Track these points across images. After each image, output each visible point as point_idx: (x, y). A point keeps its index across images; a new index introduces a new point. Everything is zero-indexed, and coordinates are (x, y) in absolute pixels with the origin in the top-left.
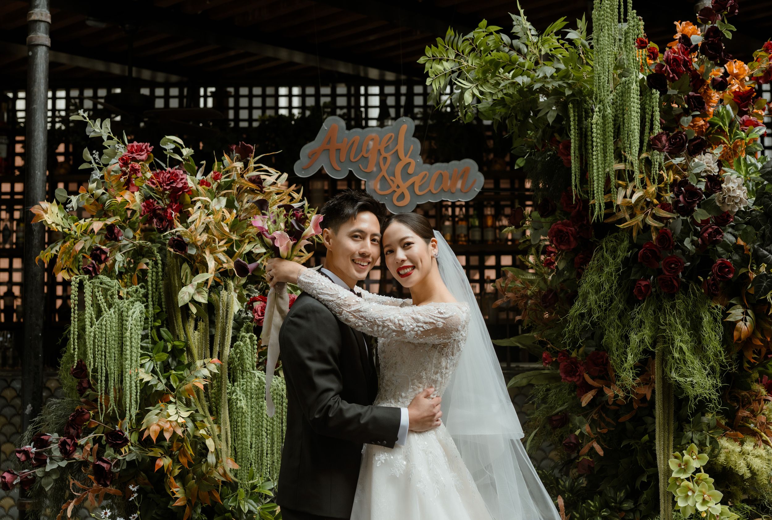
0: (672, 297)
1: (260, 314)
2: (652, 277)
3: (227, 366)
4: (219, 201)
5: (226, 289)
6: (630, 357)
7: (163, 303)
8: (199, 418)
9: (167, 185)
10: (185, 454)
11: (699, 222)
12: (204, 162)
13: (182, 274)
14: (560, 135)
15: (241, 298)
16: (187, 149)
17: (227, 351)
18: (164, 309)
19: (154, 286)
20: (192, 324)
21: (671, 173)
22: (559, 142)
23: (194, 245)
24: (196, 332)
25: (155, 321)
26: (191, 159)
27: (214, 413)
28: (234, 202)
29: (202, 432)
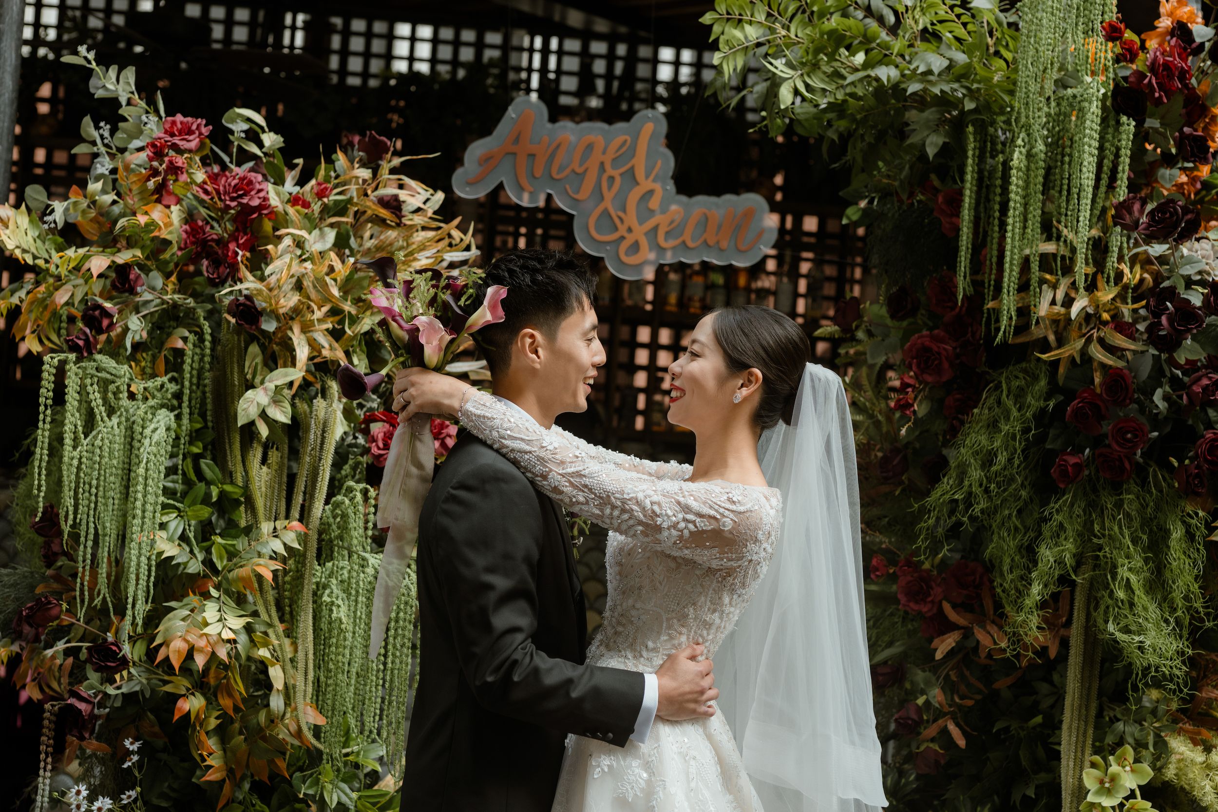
0: (1117, 488)
1: (381, 445)
2: (1087, 450)
3: (316, 536)
4: (322, 236)
5: (324, 397)
6: (1036, 589)
7: (209, 413)
8: (259, 628)
9: (233, 199)
10: (229, 692)
11: (1182, 361)
12: (300, 161)
13: (247, 364)
14: (940, 178)
15: (348, 413)
16: (272, 134)
17: (318, 508)
18: (210, 424)
19: (195, 380)
20: (257, 453)
21: (1137, 268)
22: (936, 190)
23: (274, 314)
24: (265, 468)
25: (191, 443)
26: (278, 154)
27: (287, 617)
28: (349, 238)
29: (263, 653)
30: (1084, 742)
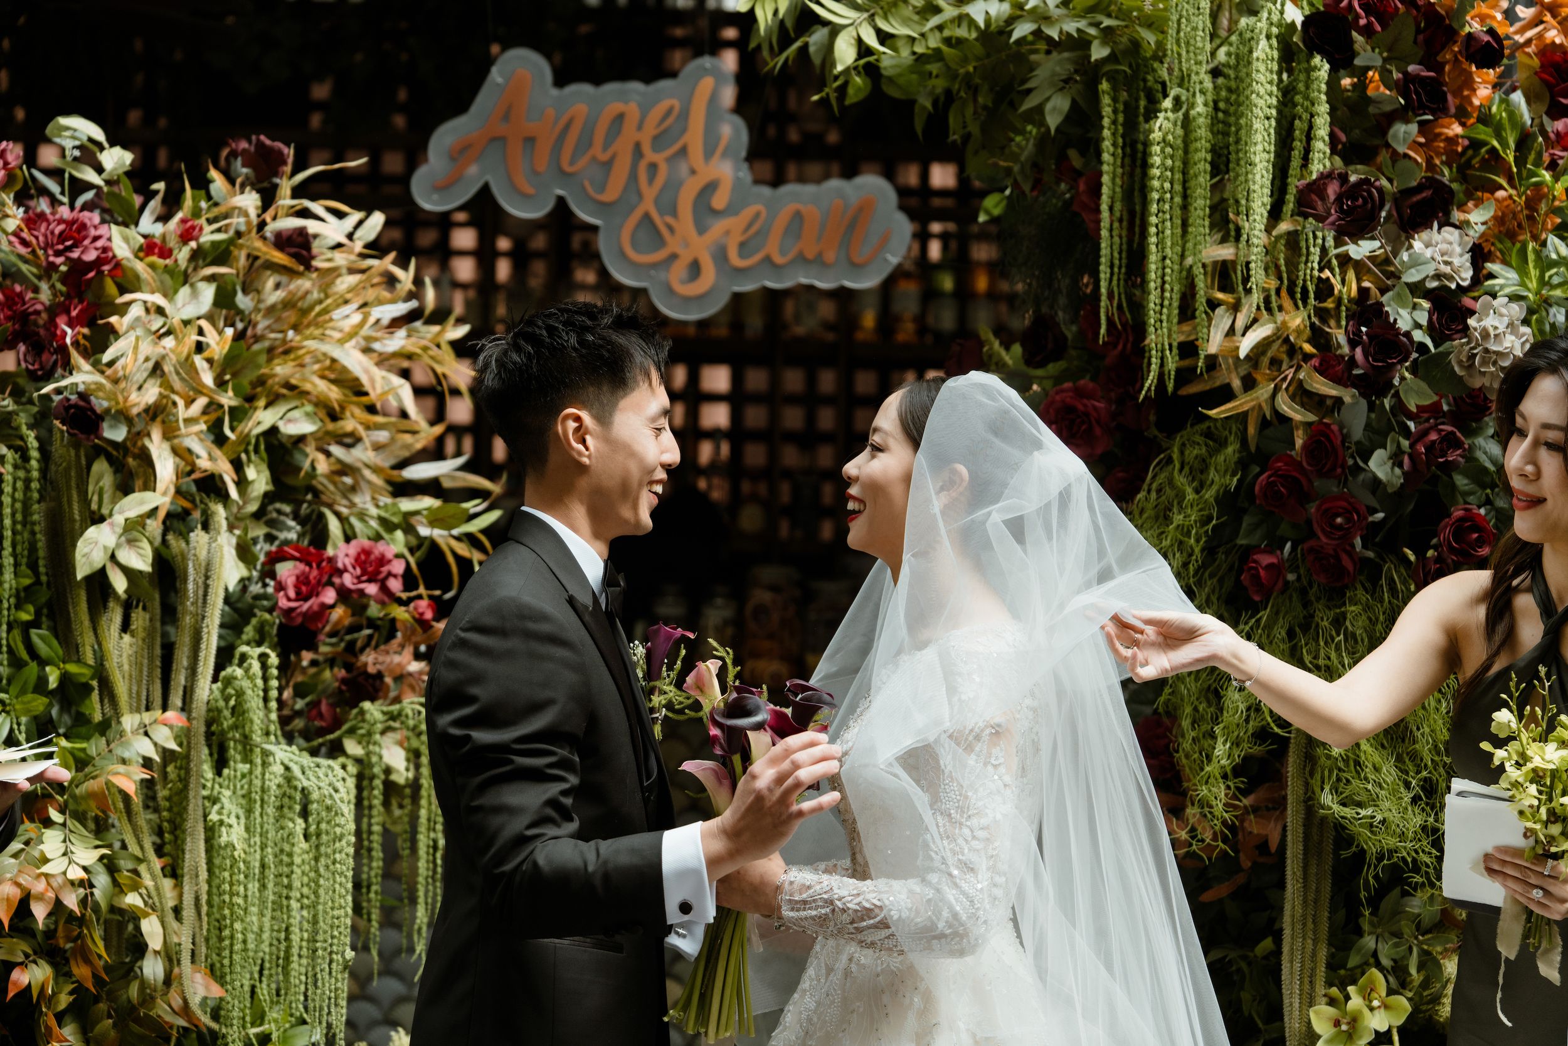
0: (1336, 595)
1: (292, 593)
2: (1288, 545)
3: (203, 729)
4: (195, 294)
5: (206, 527)
6: (1221, 749)
7: (41, 562)
8: (125, 864)
9: (58, 254)
10: (85, 955)
11: (1414, 409)
12: (160, 186)
13: (91, 488)
14: (1083, 153)
15: (244, 552)
16: (117, 151)
17: (205, 690)
18: (44, 578)
19: (19, 517)
20: (116, 616)
21: (1351, 275)
22: (1078, 173)
23: (122, 416)
24: (127, 638)
25: (18, 607)
26: (126, 181)
27: (167, 848)
28: (235, 293)
29: (132, 899)
30: (1313, 970)
